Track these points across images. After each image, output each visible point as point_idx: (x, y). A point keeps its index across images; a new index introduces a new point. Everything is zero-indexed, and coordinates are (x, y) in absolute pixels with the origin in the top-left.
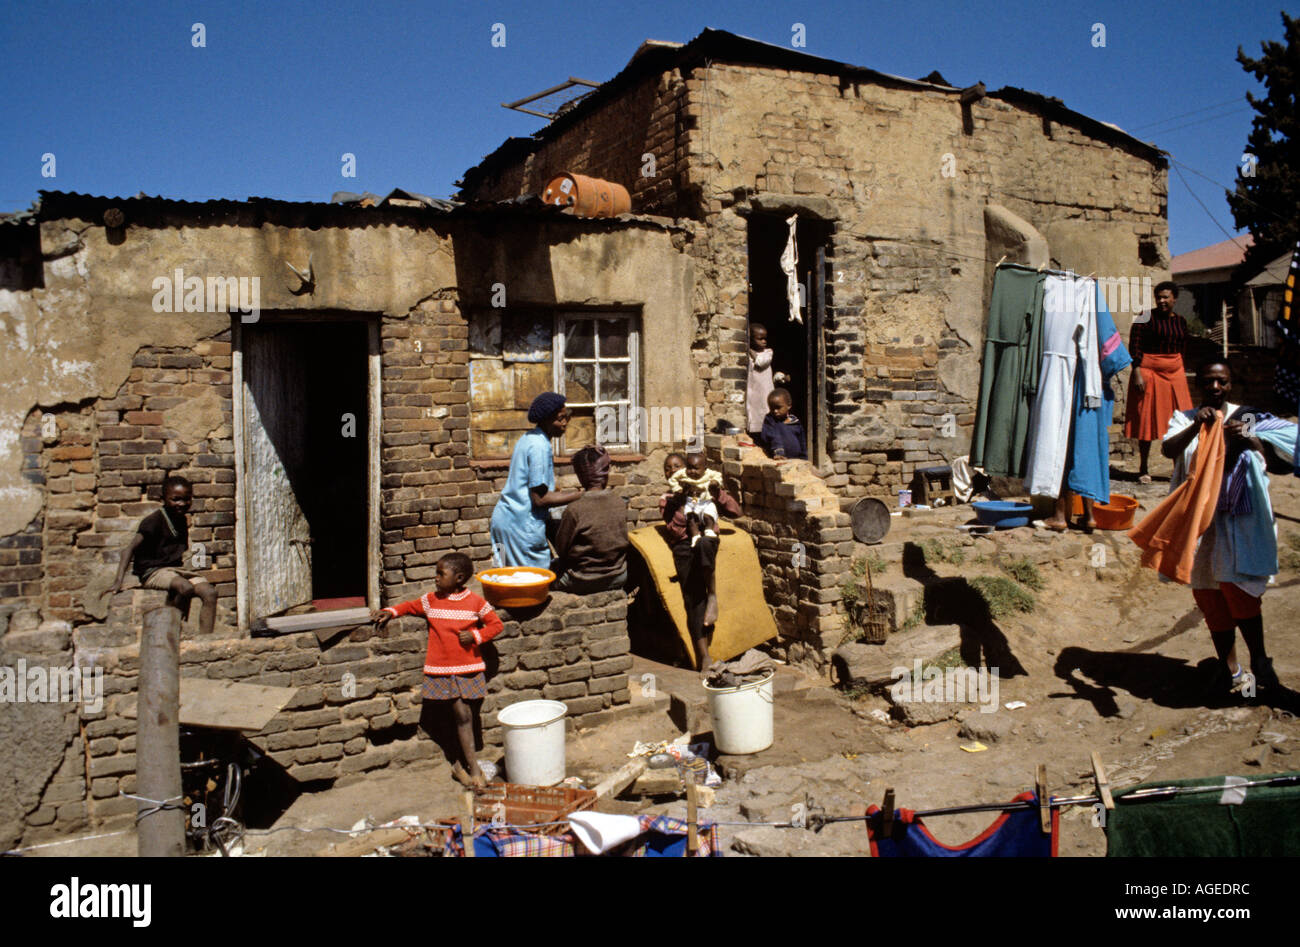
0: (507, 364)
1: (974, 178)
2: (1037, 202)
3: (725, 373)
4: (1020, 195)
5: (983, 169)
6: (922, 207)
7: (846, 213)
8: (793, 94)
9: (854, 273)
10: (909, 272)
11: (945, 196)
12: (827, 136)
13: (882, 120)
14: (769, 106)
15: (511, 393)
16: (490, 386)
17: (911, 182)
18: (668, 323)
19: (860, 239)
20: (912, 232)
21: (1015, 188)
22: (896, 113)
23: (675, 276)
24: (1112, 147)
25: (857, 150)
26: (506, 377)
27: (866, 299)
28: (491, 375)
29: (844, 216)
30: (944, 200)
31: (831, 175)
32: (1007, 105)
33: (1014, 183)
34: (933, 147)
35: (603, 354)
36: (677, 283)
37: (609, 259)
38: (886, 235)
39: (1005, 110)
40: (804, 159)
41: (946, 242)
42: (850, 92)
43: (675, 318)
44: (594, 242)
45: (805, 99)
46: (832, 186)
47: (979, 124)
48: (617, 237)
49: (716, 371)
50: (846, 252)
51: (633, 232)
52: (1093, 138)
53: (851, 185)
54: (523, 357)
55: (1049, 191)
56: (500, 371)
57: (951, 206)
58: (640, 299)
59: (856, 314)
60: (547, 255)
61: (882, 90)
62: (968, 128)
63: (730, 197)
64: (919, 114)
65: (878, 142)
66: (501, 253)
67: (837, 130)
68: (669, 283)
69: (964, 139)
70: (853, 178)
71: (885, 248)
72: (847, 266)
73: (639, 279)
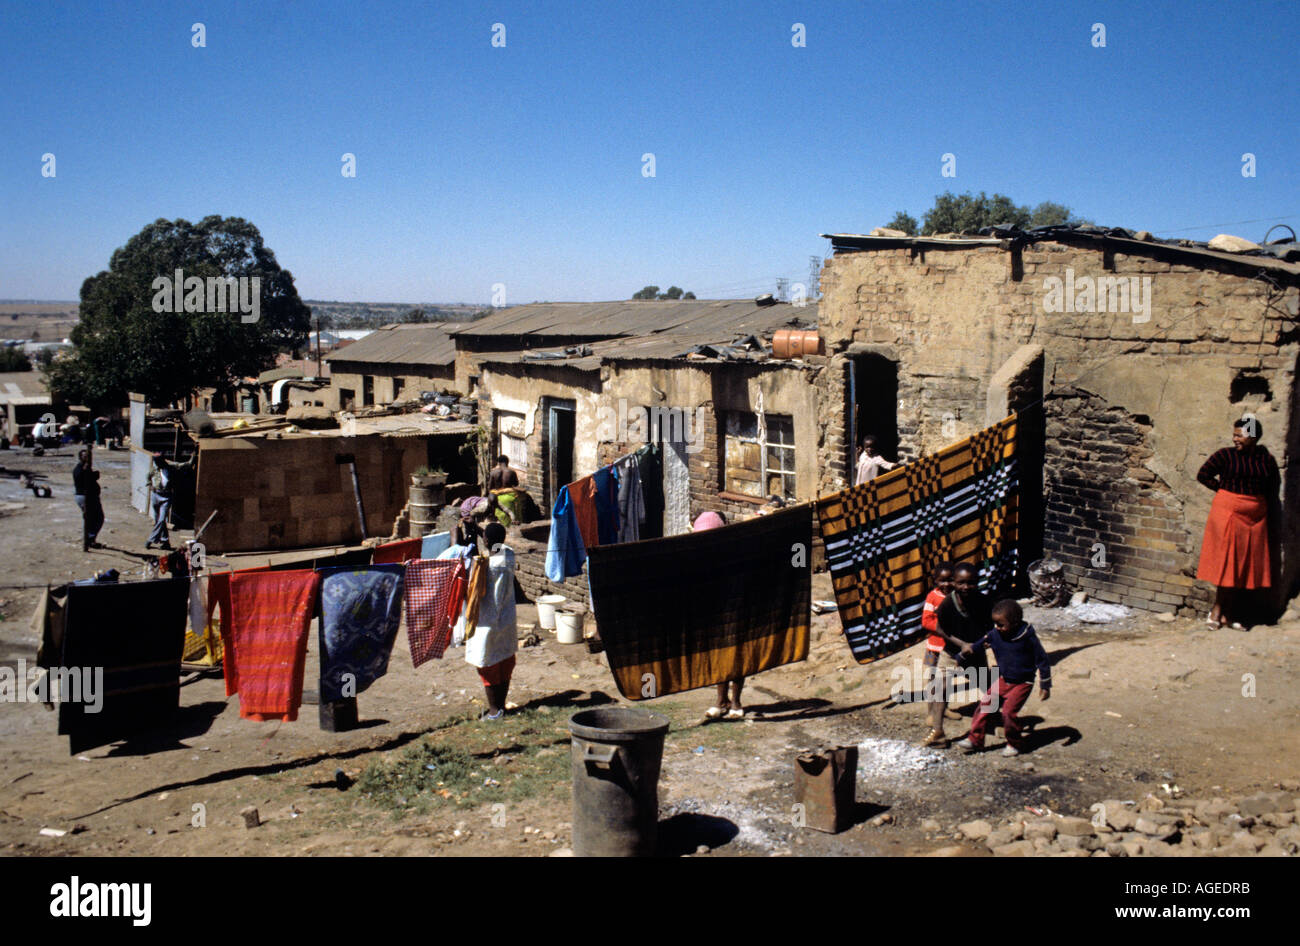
0: (742, 443)
1: (1017, 320)
2: (1087, 339)
3: (833, 465)
4: (1064, 333)
5: (1027, 311)
6: (965, 349)
7: (905, 358)
8: (879, 268)
9: (911, 401)
10: (950, 403)
11: (987, 338)
12: (898, 297)
13: (939, 278)
14: (862, 280)
15: (742, 459)
16: (735, 454)
17: (958, 328)
18: (805, 429)
19: (914, 376)
20: (953, 371)
21: (1060, 326)
22: (952, 271)
23: (808, 397)
24: (1202, 270)
25: (918, 305)
26: (741, 449)
27: (921, 422)
28: (735, 449)
29: (903, 359)
30: (985, 342)
31: (899, 327)
32: (1061, 246)
33: (1060, 322)
34: (979, 296)
35: (785, 443)
36: (808, 403)
37: (774, 388)
38: (933, 373)
39: (1060, 250)
40: (882, 316)
41: (982, 379)
42: (918, 259)
43: (808, 424)
44: (767, 377)
45: (886, 270)
46: (899, 335)
47: (1028, 269)
48: (778, 374)
49: (828, 462)
50: (906, 386)
51: (786, 371)
52: (1172, 264)
53: (912, 333)
54: (748, 440)
55: (1102, 326)
56: (739, 447)
57: (992, 347)
58: (789, 412)
59: (913, 433)
60: (747, 384)
61: (943, 253)
62: (1017, 274)
63: (838, 346)
64: (971, 268)
65: (935, 297)
66: (728, 382)
67: (906, 291)
68: (804, 403)
69: (1011, 285)
70: (914, 329)
71: (929, 384)
72: (906, 396)
73: (789, 399)
